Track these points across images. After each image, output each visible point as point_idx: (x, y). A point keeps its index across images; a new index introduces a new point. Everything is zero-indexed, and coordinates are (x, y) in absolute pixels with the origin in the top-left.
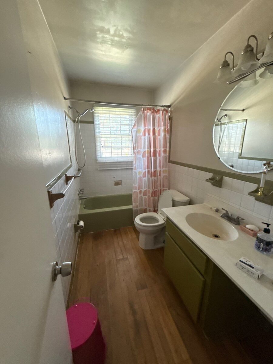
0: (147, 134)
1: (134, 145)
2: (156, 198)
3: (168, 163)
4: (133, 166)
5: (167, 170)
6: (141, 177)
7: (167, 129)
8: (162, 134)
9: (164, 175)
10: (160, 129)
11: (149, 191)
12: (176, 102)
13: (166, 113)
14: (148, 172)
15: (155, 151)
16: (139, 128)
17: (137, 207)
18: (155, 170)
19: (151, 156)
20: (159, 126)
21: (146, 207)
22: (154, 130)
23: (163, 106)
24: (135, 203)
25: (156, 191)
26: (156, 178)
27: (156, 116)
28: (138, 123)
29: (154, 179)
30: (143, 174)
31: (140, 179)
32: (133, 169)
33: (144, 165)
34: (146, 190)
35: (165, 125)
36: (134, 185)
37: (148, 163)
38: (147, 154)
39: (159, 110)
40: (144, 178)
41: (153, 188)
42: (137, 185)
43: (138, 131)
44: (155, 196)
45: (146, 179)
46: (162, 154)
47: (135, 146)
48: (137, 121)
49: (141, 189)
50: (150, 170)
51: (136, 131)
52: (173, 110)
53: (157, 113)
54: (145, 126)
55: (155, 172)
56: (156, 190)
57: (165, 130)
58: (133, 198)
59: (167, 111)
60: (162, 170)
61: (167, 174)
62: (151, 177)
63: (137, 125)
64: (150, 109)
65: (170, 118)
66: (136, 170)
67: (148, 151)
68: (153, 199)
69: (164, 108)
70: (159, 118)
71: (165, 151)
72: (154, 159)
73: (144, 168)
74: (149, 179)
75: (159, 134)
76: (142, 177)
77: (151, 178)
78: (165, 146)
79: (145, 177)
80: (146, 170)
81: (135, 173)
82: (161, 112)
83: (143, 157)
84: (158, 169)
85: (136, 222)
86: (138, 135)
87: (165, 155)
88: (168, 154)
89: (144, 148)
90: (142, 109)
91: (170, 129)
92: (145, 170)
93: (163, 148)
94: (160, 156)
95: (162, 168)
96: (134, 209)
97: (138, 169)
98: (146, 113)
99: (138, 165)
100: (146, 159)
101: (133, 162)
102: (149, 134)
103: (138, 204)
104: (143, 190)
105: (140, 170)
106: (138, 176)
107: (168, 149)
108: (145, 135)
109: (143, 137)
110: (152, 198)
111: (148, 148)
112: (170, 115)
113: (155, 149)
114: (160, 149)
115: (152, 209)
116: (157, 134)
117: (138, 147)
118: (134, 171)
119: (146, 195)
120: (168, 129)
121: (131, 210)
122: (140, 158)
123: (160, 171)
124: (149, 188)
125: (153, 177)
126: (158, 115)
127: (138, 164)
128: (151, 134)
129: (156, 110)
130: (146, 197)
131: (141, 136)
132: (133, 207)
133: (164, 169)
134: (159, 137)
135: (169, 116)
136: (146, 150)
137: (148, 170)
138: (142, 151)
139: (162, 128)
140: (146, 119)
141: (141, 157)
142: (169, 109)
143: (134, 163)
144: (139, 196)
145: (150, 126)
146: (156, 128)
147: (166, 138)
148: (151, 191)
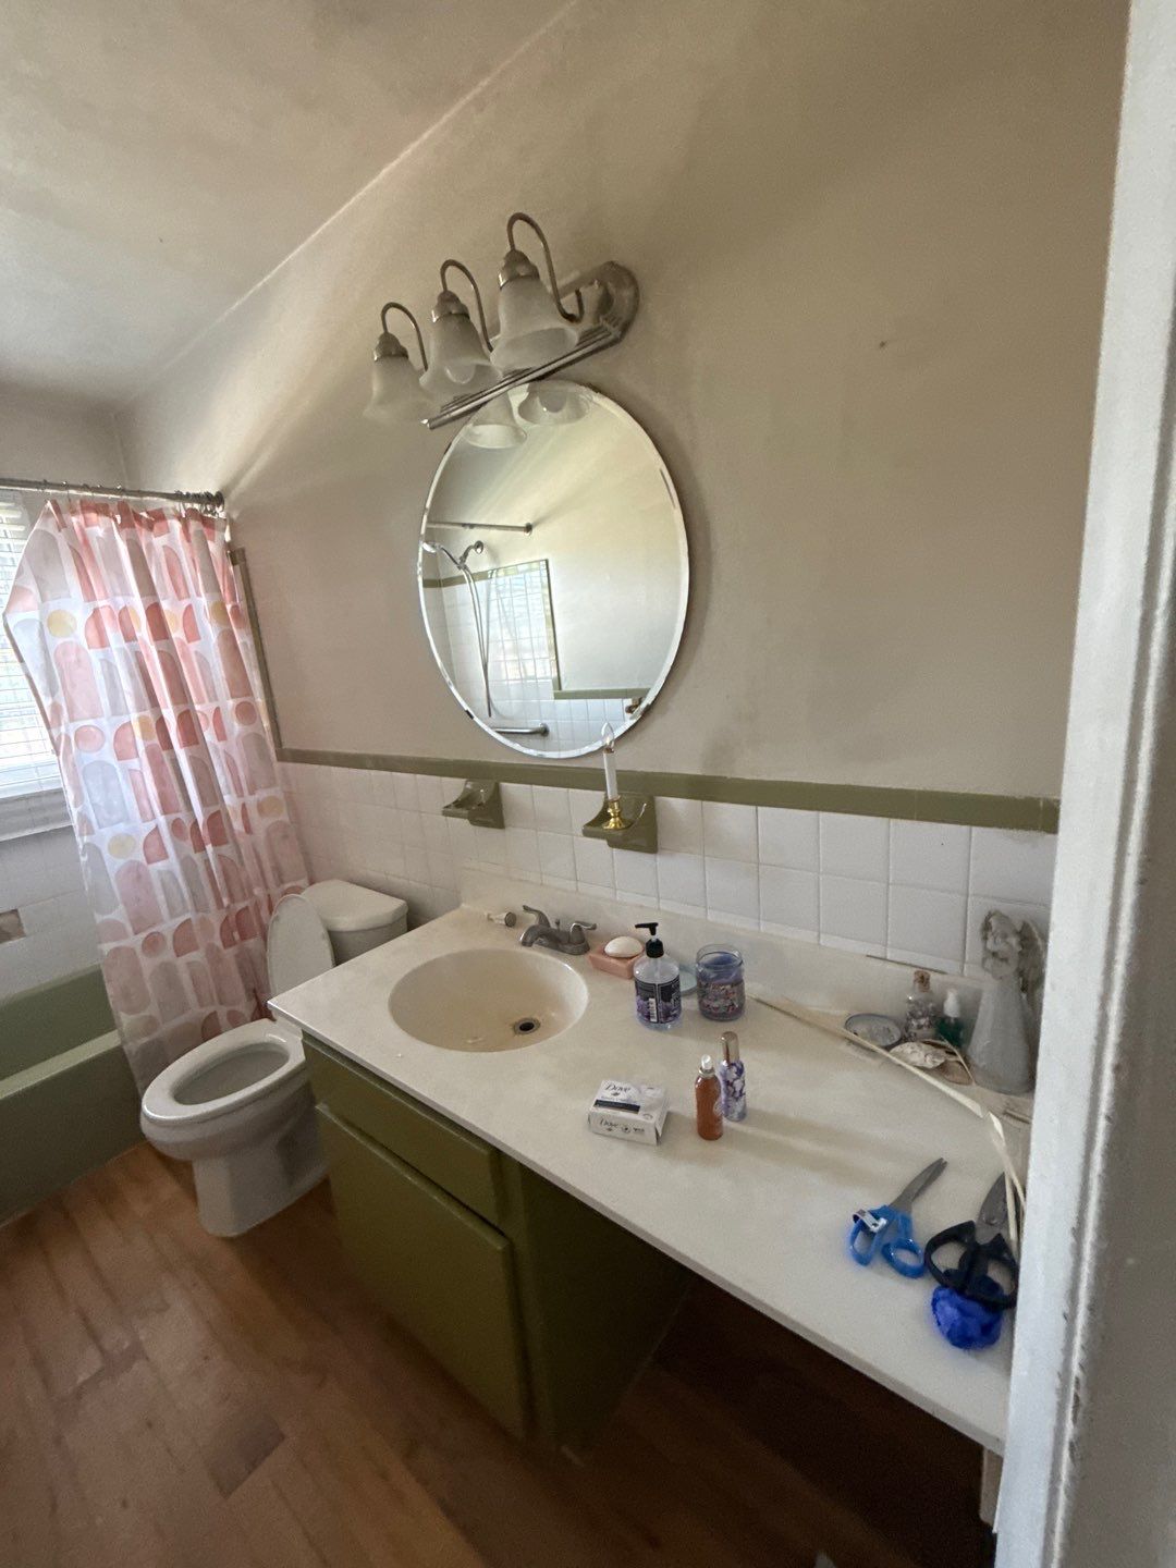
0: (114, 636)
1: (47, 702)
2: (253, 943)
3: (277, 765)
4: (67, 817)
5: (281, 796)
6: (139, 865)
7: (229, 607)
8: (210, 631)
9: (268, 821)
10: (190, 607)
11: (203, 921)
12: (245, 483)
13: (205, 530)
14: (176, 827)
15: (188, 722)
16: (53, 605)
17: (151, 1023)
18: (213, 809)
19: (168, 745)
20: (180, 590)
21: (208, 1011)
22: (155, 613)
23: (178, 497)
24: (130, 1011)
25: (247, 908)
26: (227, 850)
27: (150, 546)
28: (39, 580)
29: (220, 857)
30: (145, 846)
31: (136, 874)
32: (71, 828)
33: (140, 795)
34: (188, 921)
35: (212, 586)
36: (99, 918)
37: (160, 781)
38: (144, 737)
39: (159, 516)
40: (160, 865)
41: (226, 901)
42: (119, 914)
43: (50, 623)
44: (243, 937)
45: (172, 863)
46: (235, 727)
47: (56, 708)
48: (27, 568)
49: (154, 924)
50: (182, 816)
51: (36, 627)
52: (238, 518)
53: (151, 528)
54: (89, 594)
55: (216, 820)
56: (240, 906)
57: (219, 610)
58: (110, 991)
59: (207, 523)
60: (251, 800)
61: (284, 817)
62: (200, 847)
63: (33, 587)
64: (102, 509)
65: (235, 554)
66: (90, 832)
67: (143, 723)
68: (237, 956)
69: (189, 505)
70: (170, 553)
71: (246, 712)
72: (193, 761)
73: (145, 815)
74: (187, 865)
75: (193, 633)
76: (145, 862)
77: (196, 857)
78: (239, 686)
79: (166, 856)
80: (161, 820)
81: (93, 850)
82: (176, 525)
83: (121, 756)
84: (230, 800)
85: (147, 1117)
86: (55, 642)
87: (250, 729)
88: (266, 724)
89: (116, 708)
90: (49, 504)
91: (249, 607)
92: (152, 825)
93: (233, 697)
94: (221, 735)
95: (252, 793)
96: (132, 1048)
97: (100, 827)
98: (82, 530)
99: (94, 805)
100: (141, 764)
101: (59, 792)
102: (129, 636)
103: (152, 1010)
104: (168, 927)
105: (122, 828)
106: (114, 864)
107: (260, 700)
108: (103, 642)
109: (95, 656)
110: (229, 954)
111: (140, 708)
112: (228, 538)
113: (183, 708)
114: (214, 705)
115: (245, 1007)
116: (177, 634)
117: (71, 710)
118: (81, 841)
119: (196, 948)
120: (235, 607)
121: (117, 1055)
122: (102, 764)
123: (244, 806)
124: (199, 906)
125: (209, 848)
126: (159, 542)
127: (97, 799)
128: (143, 631)
129: (144, 514)
130: (196, 956)
131: (78, 649)
132: (121, 1034)
133: (262, 795)
134: (193, 647)
135: (228, 546)
136: (134, 717)
137: (173, 816)
138: (108, 725)
139: (203, 602)
140: (86, 560)
141: (111, 758)
142: (221, 513)
143: (70, 797)
144: (147, 964)
145: (126, 592)
146: (165, 605)
147: (236, 647)
148: (215, 919)
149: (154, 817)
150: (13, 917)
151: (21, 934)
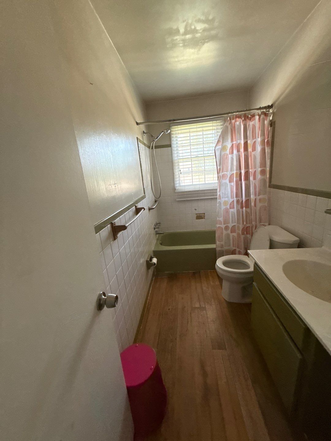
0: (235, 152)
1: (218, 168)
2: (248, 236)
3: (268, 189)
4: (217, 195)
5: (267, 198)
6: (228, 209)
7: (266, 141)
8: (259, 148)
9: (261, 204)
10: (255, 141)
11: (238, 227)
12: (281, 98)
13: (265, 117)
14: (238, 201)
15: (247, 174)
16: (225, 144)
17: (222, 246)
18: (248, 198)
19: (241, 180)
20: (254, 137)
21: (234, 248)
22: (246, 144)
23: (260, 108)
24: (219, 241)
26: (248, 210)
27: (249, 125)
28: (223, 138)
29: (246, 211)
30: (230, 204)
31: (227, 211)
32: (217, 198)
33: (232, 192)
34: (235, 225)
35: (263, 134)
36: (218, 219)
37: (237, 189)
38: (236, 178)
39: (253, 116)
40: (232, 210)
41: (245, 223)
42: (221, 219)
43: (224, 148)
44: (247, 234)
45: (235, 210)
46: (259, 176)
47: (220, 169)
48: (221, 135)
49: (228, 224)
50: (240, 199)
51: (220, 150)
52: (277, 111)
53: (250, 120)
54: (232, 141)
55: (248, 201)
56: (248, 225)
57: (263, 142)
58: (216, 236)
59: (266, 115)
60: (258, 198)
61: (266, 204)
62: (242, 207)
63: (221, 140)
64: (240, 117)
65: (272, 124)
66: (220, 199)
67: (236, 173)
68: (244, 238)
69: (262, 111)
70: (254, 126)
71: (263, 172)
72: (246, 184)
73: (232, 197)
74: (238, 211)
75: (254, 149)
77: (241, 210)
78: (263, 164)
79: (234, 208)
80: (235, 199)
81: (220, 203)
82: (257, 117)
83: (230, 182)
84: (252, 197)
85: (217, 265)
86: (223, 153)
87: (263, 177)
88: (268, 176)
89: (232, 170)
90: (229, 118)
91: (272, 140)
92: (232, 200)
93: (260, 168)
94: (254, 179)
95: (258, 196)
96: (218, 249)
97: (222, 198)
98: (234, 123)
99: (222, 193)
100: (234, 184)
101: (216, 189)
102: (238, 151)
103: (223, 243)
104: (230, 225)
105: (226, 199)
106: (223, 207)
107: (268, 169)
108: (232, 153)
109: (230, 156)
110: (242, 237)
111: (237, 170)
112: (271, 118)
113: (246, 170)
114: (255, 170)
115: (243, 251)
116: (250, 149)
117: (222, 170)
118: (218, 200)
119: (235, 232)
120: (268, 141)
121: (215, 249)
122: (226, 183)
123: (256, 199)
124: (238, 223)
125: (244, 208)
126: (251, 123)
128: (242, 150)
129: (250, 116)
130: (235, 234)
131: (227, 155)
132: (216, 245)
133: (261, 196)
134: (253, 153)
135: (271, 121)
137: (238, 198)
138: (229, 174)
139: (259, 140)
140: (233, 132)
141: (228, 182)
142: (271, 111)
143: (218, 190)
144: (225, 232)
145: (240, 139)
146: (249, 142)
147: (265, 153)
148: (241, 227)
149: (234, 198)
150: (204, 214)
151: (205, 219)
